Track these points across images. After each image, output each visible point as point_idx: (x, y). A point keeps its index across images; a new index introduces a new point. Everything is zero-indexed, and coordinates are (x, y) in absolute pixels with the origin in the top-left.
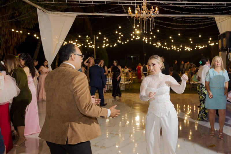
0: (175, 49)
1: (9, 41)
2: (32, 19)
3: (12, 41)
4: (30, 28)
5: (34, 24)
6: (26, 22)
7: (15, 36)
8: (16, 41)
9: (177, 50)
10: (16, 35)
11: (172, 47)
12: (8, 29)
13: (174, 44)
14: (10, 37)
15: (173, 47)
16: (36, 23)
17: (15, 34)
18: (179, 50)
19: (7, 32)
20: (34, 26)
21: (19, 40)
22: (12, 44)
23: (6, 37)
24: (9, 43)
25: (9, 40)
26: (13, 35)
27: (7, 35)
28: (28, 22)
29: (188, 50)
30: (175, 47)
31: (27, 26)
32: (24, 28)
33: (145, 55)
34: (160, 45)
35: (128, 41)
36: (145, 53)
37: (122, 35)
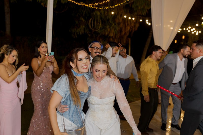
1: (123, 30)
2: (145, 5)
3: (125, 30)
4: (143, 15)
5: (148, 10)
6: (139, 8)
7: (129, 25)
8: (129, 30)
10: (130, 23)
12: (122, 18)
14: (124, 26)
16: (149, 8)
17: (128, 22)
19: (121, 20)
20: (147, 13)
21: (132, 28)
22: (125, 33)
23: (121, 26)
24: (123, 32)
25: (123, 28)
26: (126, 24)
28: (142, 7)
31: (140, 13)
32: (137, 15)
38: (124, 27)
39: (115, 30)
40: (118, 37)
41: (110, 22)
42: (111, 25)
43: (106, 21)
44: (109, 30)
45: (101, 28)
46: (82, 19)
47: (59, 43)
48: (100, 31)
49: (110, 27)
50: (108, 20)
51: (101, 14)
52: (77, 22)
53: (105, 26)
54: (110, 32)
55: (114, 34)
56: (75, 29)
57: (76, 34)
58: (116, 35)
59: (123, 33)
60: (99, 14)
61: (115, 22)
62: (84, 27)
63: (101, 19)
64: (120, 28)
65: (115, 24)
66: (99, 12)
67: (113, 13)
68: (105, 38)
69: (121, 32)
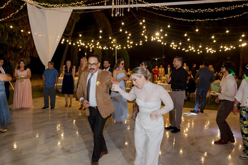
0: (194, 51)
9: (197, 52)
11: (190, 49)
13: (191, 43)
15: (191, 48)
18: (199, 52)
23: (28, 39)
27: (29, 37)
29: (211, 51)
30: (193, 48)
33: (164, 57)
34: (176, 46)
35: (141, 42)
36: (164, 55)
37: (130, 35)
39: (23, 42)
40: (29, 49)
41: (17, 35)
42: (18, 38)
43: (11, 34)
44: (16, 42)
45: (8, 40)
48: (7, 43)
49: (17, 40)
50: (14, 33)
51: (6, 28)
53: (12, 39)
54: (17, 44)
55: (24, 46)
58: (26, 47)
61: (21, 35)
63: (7, 31)
64: (28, 41)
65: (23, 37)
66: (3, 25)
67: (11, 27)
68: (16, 50)
69: (31, 45)
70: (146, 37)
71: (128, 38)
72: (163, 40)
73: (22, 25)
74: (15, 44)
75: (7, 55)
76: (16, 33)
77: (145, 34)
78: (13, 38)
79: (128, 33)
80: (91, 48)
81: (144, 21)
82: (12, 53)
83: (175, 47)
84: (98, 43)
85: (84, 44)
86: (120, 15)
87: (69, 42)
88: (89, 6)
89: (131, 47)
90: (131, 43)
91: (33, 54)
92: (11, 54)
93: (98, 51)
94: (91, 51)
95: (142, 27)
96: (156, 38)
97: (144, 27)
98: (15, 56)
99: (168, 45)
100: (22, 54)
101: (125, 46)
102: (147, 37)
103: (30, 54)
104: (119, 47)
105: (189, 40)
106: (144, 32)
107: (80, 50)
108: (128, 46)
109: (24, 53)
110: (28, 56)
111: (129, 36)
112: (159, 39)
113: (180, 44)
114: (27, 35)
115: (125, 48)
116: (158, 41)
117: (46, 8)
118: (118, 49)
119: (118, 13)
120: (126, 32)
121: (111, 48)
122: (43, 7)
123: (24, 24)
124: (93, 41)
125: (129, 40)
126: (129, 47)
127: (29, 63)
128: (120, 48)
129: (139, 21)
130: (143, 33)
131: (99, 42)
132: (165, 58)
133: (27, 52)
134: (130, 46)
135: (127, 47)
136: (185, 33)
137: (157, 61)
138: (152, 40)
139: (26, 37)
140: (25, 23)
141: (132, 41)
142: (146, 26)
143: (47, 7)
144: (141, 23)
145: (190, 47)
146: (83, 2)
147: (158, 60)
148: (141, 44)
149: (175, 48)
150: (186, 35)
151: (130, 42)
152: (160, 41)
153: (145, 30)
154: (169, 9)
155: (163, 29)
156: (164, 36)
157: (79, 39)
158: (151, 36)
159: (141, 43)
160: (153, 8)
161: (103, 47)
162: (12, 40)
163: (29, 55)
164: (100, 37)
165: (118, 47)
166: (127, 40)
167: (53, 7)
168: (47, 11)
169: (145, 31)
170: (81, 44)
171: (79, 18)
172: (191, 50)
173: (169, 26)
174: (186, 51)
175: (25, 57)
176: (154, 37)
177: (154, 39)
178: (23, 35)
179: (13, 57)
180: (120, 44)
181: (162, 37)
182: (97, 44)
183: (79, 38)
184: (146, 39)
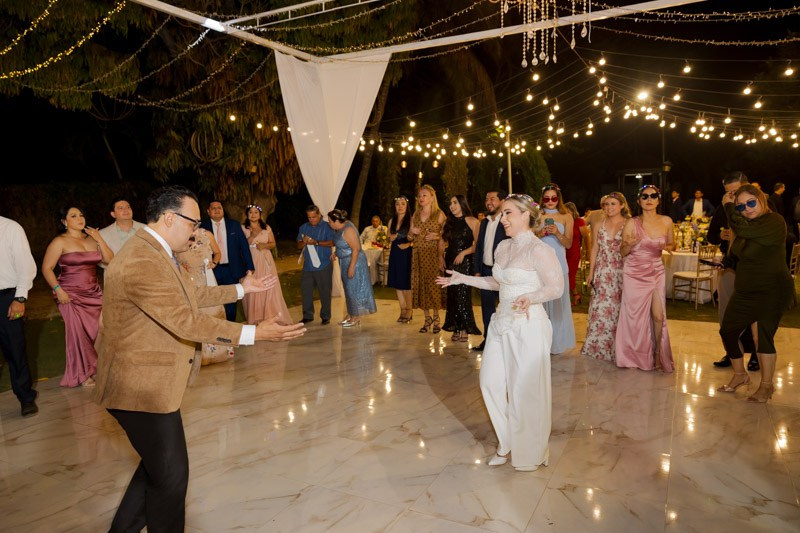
0: (779, 139)
9: (788, 142)
11: (762, 133)
13: (765, 116)
14: (280, 145)
15: (766, 131)
18: (798, 141)
26: (285, 141)
30: (773, 132)
33: (667, 169)
34: (712, 129)
35: (591, 126)
36: (667, 162)
37: (557, 108)
38: (280, 149)
39: (258, 156)
41: (243, 138)
42: (246, 145)
43: (230, 136)
44: (242, 157)
45: (223, 153)
46: (173, 134)
47: (135, 195)
48: (221, 162)
49: (244, 150)
50: (238, 133)
51: (217, 120)
52: (160, 142)
53: (232, 149)
54: (244, 162)
55: (262, 166)
56: (158, 159)
57: (161, 171)
58: (266, 167)
59: (281, 163)
60: (211, 119)
61: (253, 135)
62: (178, 153)
63: (220, 130)
64: (270, 151)
65: (257, 143)
67: (233, 118)
68: (242, 177)
69: (278, 161)
70: (607, 110)
71: (552, 117)
72: (664, 115)
73: (256, 109)
74: (240, 160)
75: (221, 192)
76: (242, 133)
77: (604, 101)
78: (235, 147)
79: (552, 104)
80: (439, 157)
81: (602, 62)
82: (232, 188)
83: (708, 132)
84: (461, 141)
85: (419, 148)
86: (547, 60)
87: (377, 144)
88: (440, 37)
89: (558, 143)
90: (560, 131)
91: (282, 186)
92: (229, 189)
93: (456, 164)
94: (436, 165)
95: (595, 79)
96: (643, 109)
97: (603, 81)
98: (238, 194)
99: (683, 127)
100: (256, 186)
101: (540, 144)
102: (612, 108)
103: (276, 187)
104: (521, 147)
105: (758, 105)
106: (600, 94)
107: (404, 164)
108: (550, 141)
109: (262, 185)
110: (270, 192)
111: (555, 113)
112: (653, 112)
113: (728, 121)
114: (268, 135)
115: (539, 148)
116: (648, 118)
117: (321, 59)
118: (518, 153)
119: (542, 55)
120: (546, 102)
121: (494, 152)
122: (313, 57)
123: (261, 106)
124: (445, 137)
125: (553, 123)
126: (552, 146)
127: (273, 211)
128: (523, 150)
129: (587, 62)
130: (596, 98)
131: (462, 137)
132: (671, 170)
133: (268, 181)
134: (554, 143)
135: (545, 146)
136: (744, 86)
137: (641, 182)
138: (626, 116)
139: (266, 142)
140: (261, 103)
141: (561, 126)
142: (608, 76)
143: (323, 54)
144: (592, 70)
145: (762, 128)
146: (422, 32)
147: (644, 177)
148: (589, 133)
149: (707, 137)
150: (747, 91)
151: (555, 128)
152: (656, 117)
153: (606, 89)
154: (688, 18)
155: (664, 79)
156: (668, 100)
157: (408, 135)
158: (623, 103)
159: (592, 129)
160: (636, 20)
161: (471, 151)
162: (232, 151)
163: (273, 189)
164: (469, 124)
165: (518, 149)
166: (547, 125)
167: (339, 53)
168: (324, 65)
169: (604, 93)
170: (410, 148)
171: (400, 75)
172: (765, 137)
173: (687, 70)
174: (748, 142)
175: (263, 194)
176: (632, 108)
177: (631, 114)
178: (259, 137)
179: (235, 197)
180: (523, 139)
181: (663, 107)
182: (458, 145)
183: (407, 131)
184: (606, 116)
